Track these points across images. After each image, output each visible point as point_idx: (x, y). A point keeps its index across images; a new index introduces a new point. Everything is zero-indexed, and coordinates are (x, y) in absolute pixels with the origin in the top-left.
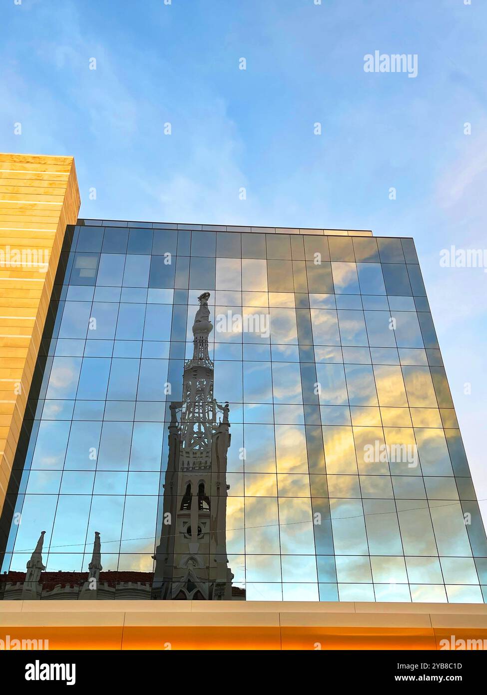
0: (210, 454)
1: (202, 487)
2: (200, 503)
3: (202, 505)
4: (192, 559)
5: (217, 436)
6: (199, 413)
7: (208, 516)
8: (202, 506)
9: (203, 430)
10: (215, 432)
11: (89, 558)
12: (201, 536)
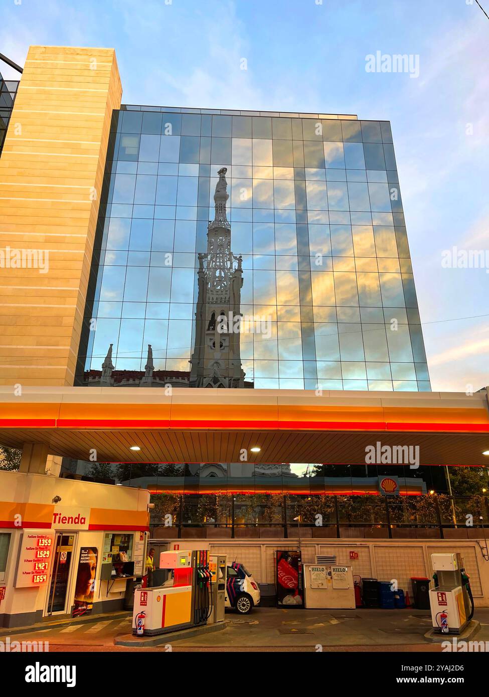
0: (228, 292)
4: (217, 363)
5: (233, 279)
6: (220, 262)
7: (227, 335)
9: (223, 275)
10: (231, 276)
11: (145, 362)
12: (222, 348)
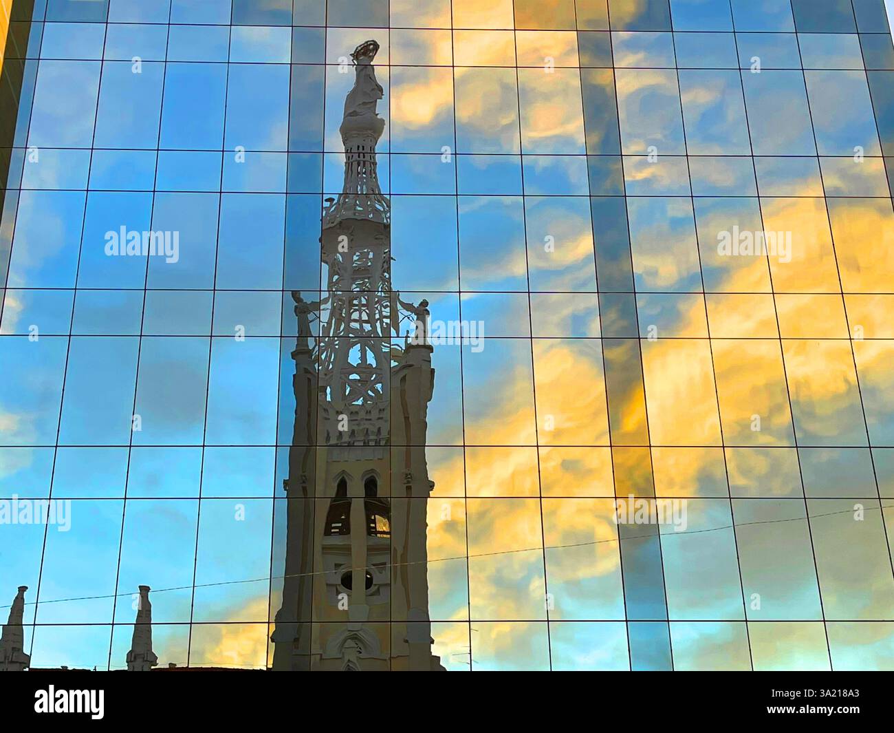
1: (371, 485)
2: (369, 520)
3: (373, 525)
4: (355, 638)
5: (401, 375)
6: (360, 321)
7: (387, 549)
8: (375, 528)
9: (371, 359)
10: (396, 364)
